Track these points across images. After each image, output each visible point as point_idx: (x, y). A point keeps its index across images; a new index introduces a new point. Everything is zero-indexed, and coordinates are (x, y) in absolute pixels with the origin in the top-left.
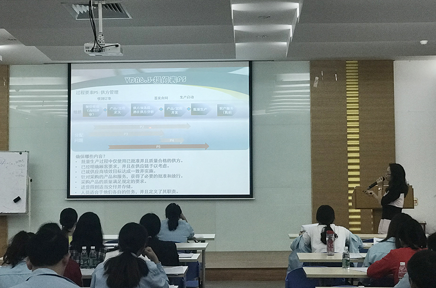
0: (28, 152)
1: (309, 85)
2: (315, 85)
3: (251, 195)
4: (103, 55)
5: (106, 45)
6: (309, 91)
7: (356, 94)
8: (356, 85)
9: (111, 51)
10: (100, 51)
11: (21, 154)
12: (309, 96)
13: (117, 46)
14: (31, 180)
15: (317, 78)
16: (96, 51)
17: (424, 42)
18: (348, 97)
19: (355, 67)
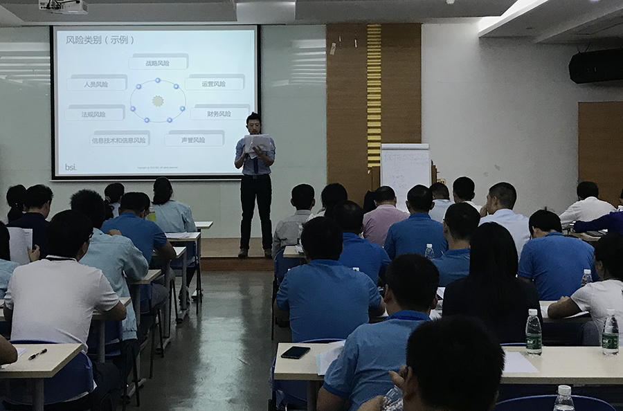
1: (325, 53)
2: (332, 52)
6: (325, 60)
7: (378, 62)
8: (379, 52)
9: (72, 9)
10: (57, 8)
12: (324, 65)
13: (78, 2)
15: (334, 45)
16: (52, 8)
17: (451, 1)
18: (369, 66)
19: (378, 31)
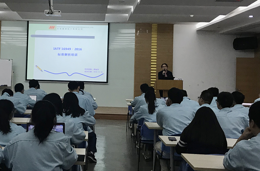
0: (12, 60)
1: (134, 35)
2: (138, 34)
3: (107, 82)
4: (52, 16)
5: (54, 11)
6: (134, 38)
7: (156, 39)
8: (156, 35)
9: (57, 14)
10: (51, 14)
11: (9, 60)
12: (134, 40)
13: (59, 12)
14: (13, 72)
15: (138, 31)
16: (50, 14)
17: (192, 16)
18: (152, 40)
19: (156, 27)
